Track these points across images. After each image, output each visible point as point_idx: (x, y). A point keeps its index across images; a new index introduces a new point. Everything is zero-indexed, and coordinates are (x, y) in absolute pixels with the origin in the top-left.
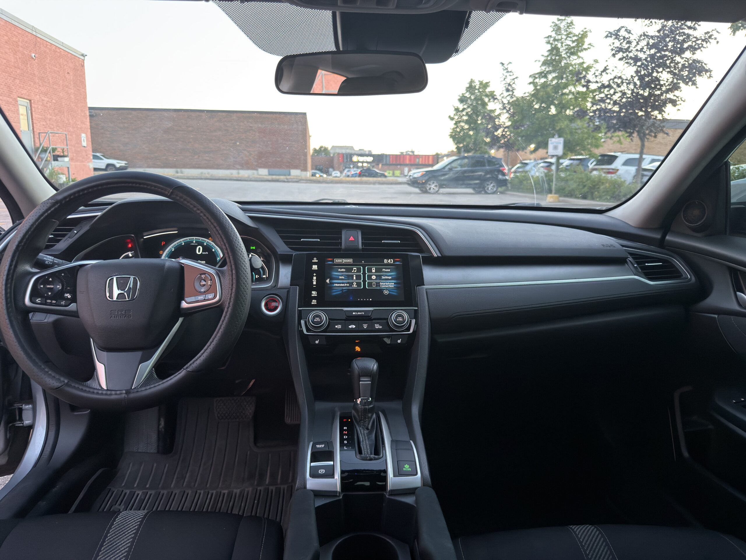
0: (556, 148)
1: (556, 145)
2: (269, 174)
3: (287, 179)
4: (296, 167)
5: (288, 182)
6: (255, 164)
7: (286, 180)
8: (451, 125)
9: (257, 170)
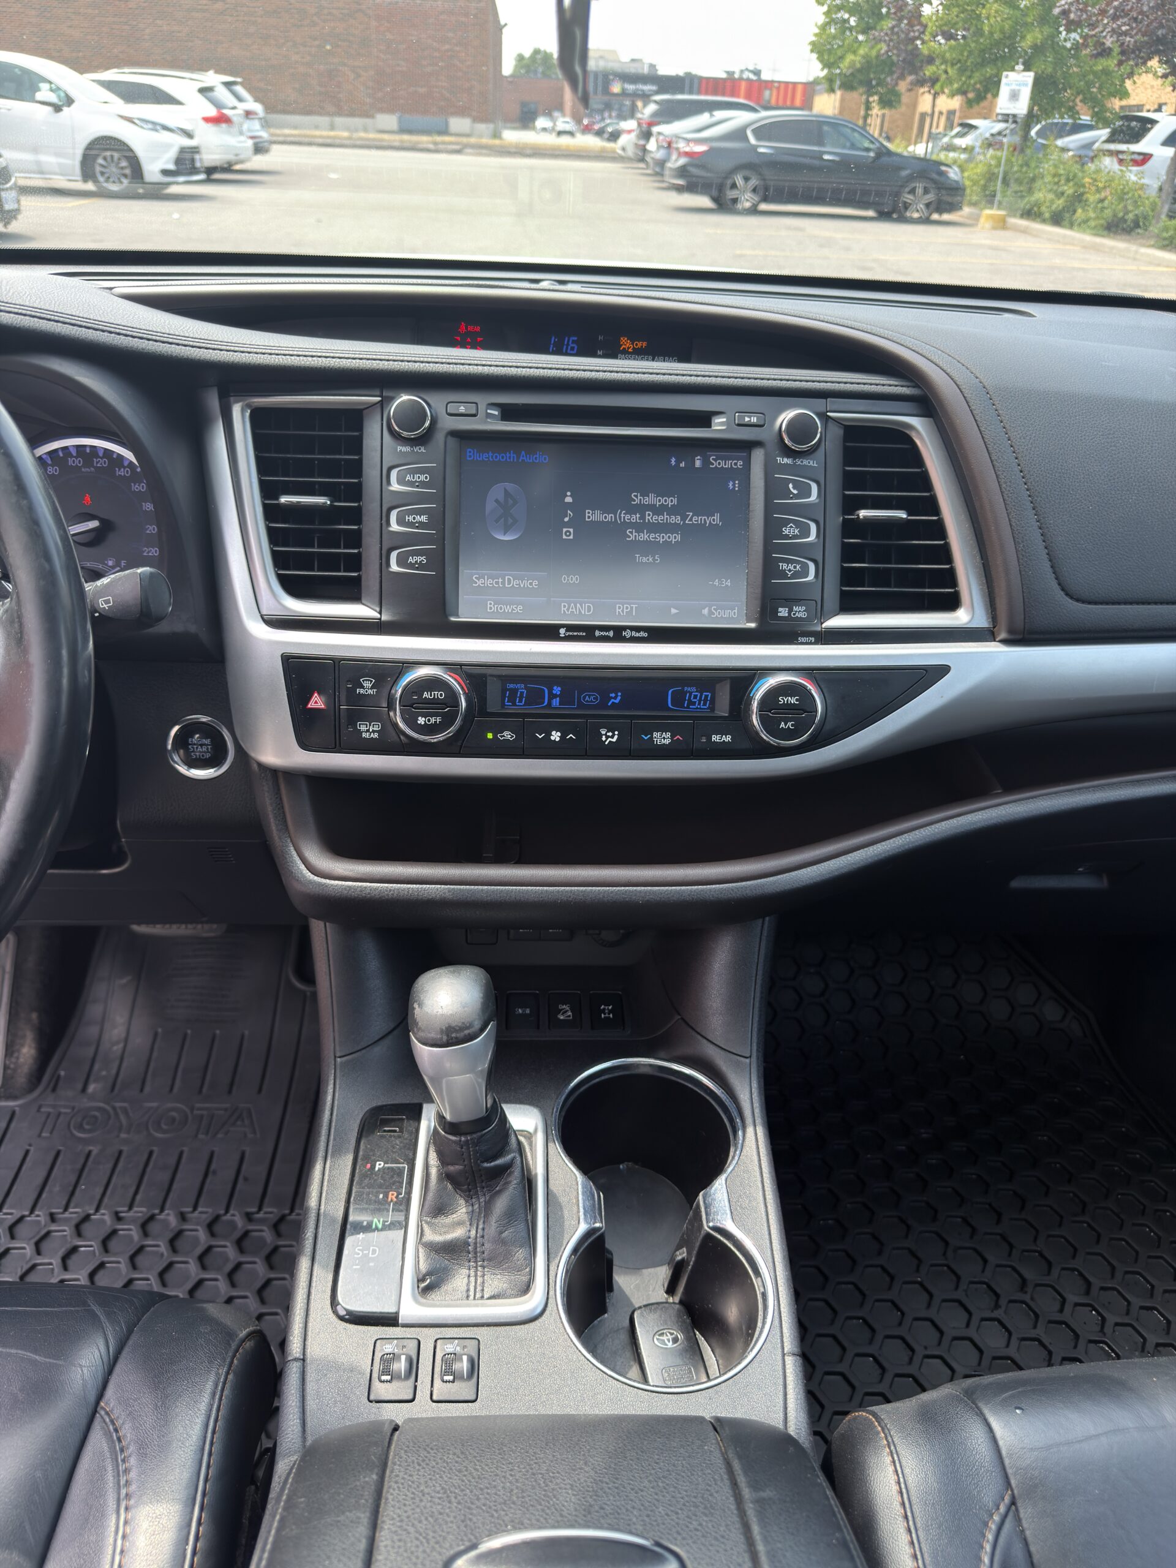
0: (1014, 96)
1: (1017, 88)
2: (403, 130)
3: (435, 143)
4: (462, 112)
5: (437, 151)
6: (368, 100)
7: (431, 146)
8: (818, 14)
9: (372, 117)
